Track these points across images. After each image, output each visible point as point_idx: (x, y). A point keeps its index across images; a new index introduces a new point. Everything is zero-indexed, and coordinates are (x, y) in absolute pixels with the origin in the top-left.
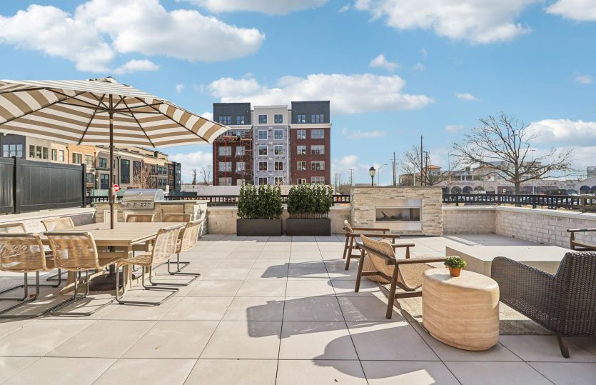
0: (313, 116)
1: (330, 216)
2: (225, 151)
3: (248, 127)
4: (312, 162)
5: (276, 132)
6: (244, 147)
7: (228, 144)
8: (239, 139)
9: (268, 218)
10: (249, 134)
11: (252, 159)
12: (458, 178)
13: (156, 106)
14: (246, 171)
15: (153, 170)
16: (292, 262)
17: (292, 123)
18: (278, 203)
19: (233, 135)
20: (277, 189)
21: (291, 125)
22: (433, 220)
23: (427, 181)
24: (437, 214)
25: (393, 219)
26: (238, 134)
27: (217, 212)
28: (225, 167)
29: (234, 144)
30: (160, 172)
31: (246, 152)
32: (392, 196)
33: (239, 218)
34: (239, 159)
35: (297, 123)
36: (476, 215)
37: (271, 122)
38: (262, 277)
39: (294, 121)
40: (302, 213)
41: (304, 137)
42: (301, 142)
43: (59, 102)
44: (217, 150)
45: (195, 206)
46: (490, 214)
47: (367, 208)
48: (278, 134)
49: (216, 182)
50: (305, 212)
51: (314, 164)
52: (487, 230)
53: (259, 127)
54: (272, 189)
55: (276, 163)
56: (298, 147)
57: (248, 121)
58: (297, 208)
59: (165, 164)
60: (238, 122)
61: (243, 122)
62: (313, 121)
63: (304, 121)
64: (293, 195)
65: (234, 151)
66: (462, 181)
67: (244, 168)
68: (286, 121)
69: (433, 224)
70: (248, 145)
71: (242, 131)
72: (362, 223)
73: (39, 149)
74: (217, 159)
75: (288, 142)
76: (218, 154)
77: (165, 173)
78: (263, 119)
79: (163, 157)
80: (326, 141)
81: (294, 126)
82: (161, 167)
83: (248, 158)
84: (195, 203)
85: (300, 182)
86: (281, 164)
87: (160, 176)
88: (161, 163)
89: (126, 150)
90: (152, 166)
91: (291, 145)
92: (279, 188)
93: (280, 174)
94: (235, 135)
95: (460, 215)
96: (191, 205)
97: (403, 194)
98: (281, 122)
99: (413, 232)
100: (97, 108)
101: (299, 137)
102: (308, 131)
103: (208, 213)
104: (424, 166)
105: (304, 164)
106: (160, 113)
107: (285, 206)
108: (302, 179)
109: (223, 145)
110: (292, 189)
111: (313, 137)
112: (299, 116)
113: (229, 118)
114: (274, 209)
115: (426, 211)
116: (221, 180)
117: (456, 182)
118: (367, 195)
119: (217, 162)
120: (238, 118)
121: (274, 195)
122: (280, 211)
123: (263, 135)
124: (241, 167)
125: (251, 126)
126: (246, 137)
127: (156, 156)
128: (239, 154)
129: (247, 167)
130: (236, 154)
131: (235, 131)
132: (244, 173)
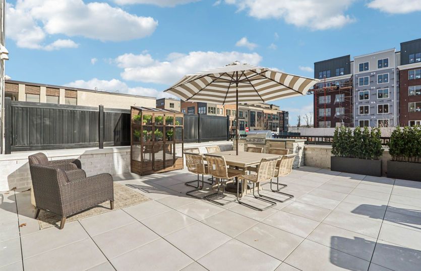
2: (326, 100)
3: (348, 76)
5: (380, 77)
6: (343, 95)
7: (328, 94)
8: (338, 88)
9: (364, 158)
10: (349, 82)
11: (352, 104)
13: (263, 74)
14: (345, 115)
15: (269, 118)
16: (392, 205)
17: (402, 64)
18: (377, 145)
19: (332, 85)
20: (376, 131)
21: (399, 67)
26: (338, 84)
27: (313, 149)
28: (324, 112)
29: (333, 93)
30: (274, 119)
31: (345, 98)
33: (333, 155)
34: (338, 105)
35: (408, 63)
37: (373, 68)
38: (353, 212)
39: (404, 62)
40: (410, 156)
41: (419, 77)
42: (414, 82)
43: (213, 82)
44: (318, 100)
45: (294, 143)
48: (383, 78)
49: (316, 125)
50: (414, 155)
53: (359, 75)
54: (370, 131)
55: (380, 107)
56: (411, 88)
57: (348, 71)
59: (277, 113)
60: (337, 74)
61: (342, 73)
64: (397, 138)
65: (333, 99)
67: (343, 113)
68: (393, 64)
70: (348, 93)
71: (341, 81)
73: (212, 108)
74: (317, 106)
75: (395, 85)
76: (318, 102)
77: (277, 119)
78: (364, 67)
79: (276, 108)
82: (274, 115)
83: (348, 105)
84: (294, 141)
85: (412, 124)
86: (386, 106)
87: (274, 121)
88: (275, 112)
89: (253, 105)
90: (269, 114)
91: (399, 87)
92: (379, 130)
93: (384, 117)
94: (334, 85)
96: (291, 142)
98: (387, 66)
100: (231, 82)
101: (411, 77)
103: (305, 149)
106: (266, 78)
107: (386, 149)
109: (323, 95)
110: (395, 131)
113: (329, 72)
114: (372, 150)
116: (321, 123)
119: (318, 109)
120: (338, 70)
121: (372, 137)
122: (379, 152)
123: (364, 81)
124: (339, 112)
125: (351, 75)
126: (345, 85)
127: (271, 107)
128: (338, 100)
129: (346, 111)
130: (335, 101)
131: (334, 81)
132: (344, 117)
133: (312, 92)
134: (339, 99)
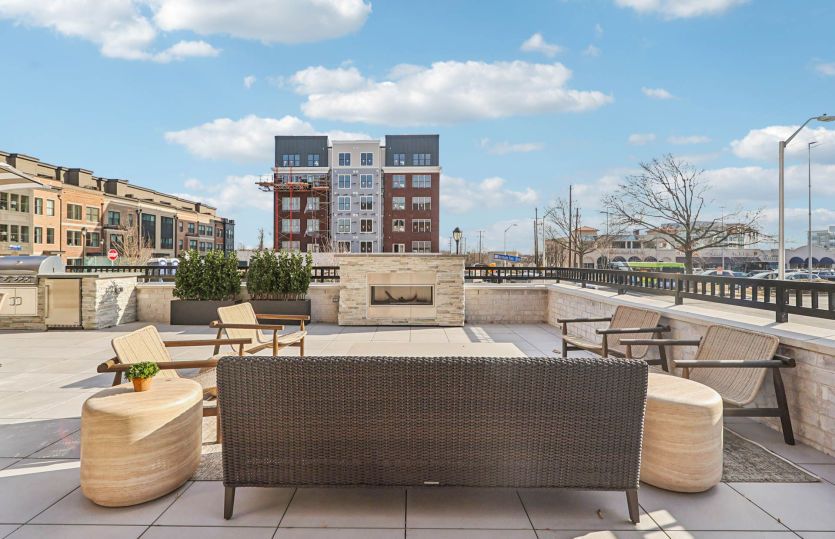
0: (416, 156)
2: (292, 204)
3: (324, 170)
4: (414, 221)
5: (363, 178)
6: (318, 199)
7: (296, 194)
8: (310, 186)
10: (325, 180)
11: (329, 215)
14: (320, 233)
15: (191, 230)
17: (387, 165)
19: (303, 181)
21: (384, 168)
26: (310, 180)
28: (291, 226)
29: (304, 194)
30: (203, 233)
31: (321, 205)
34: (310, 215)
35: (392, 165)
37: (355, 164)
39: (389, 162)
41: (403, 186)
42: (398, 192)
44: (280, 202)
48: (366, 181)
49: (278, 246)
51: (416, 224)
53: (339, 171)
55: (363, 222)
56: (395, 199)
57: (324, 162)
59: (211, 221)
60: (310, 163)
61: (317, 163)
62: (416, 162)
63: (403, 163)
65: (304, 204)
67: (317, 228)
68: (378, 163)
70: (325, 196)
71: (315, 175)
74: (280, 214)
75: (380, 193)
76: (281, 207)
77: (210, 234)
78: (345, 159)
79: (208, 211)
80: (433, 191)
81: (389, 170)
82: (203, 225)
83: (324, 215)
85: (396, 247)
86: (370, 222)
87: (202, 238)
88: (205, 220)
89: (149, 201)
90: (191, 223)
91: (384, 196)
93: (367, 237)
94: (305, 181)
98: (371, 164)
101: (395, 185)
102: (409, 177)
105: (402, 223)
108: (400, 245)
109: (287, 195)
111: (415, 185)
112: (396, 156)
113: (297, 157)
116: (285, 244)
117: (619, 251)
119: (280, 220)
120: (310, 157)
123: (344, 182)
124: (313, 226)
125: (328, 168)
126: (322, 184)
127: (198, 210)
128: (310, 208)
129: (322, 226)
130: (307, 208)
131: (306, 175)
132: (318, 235)
133: (272, 188)
134: (313, 204)
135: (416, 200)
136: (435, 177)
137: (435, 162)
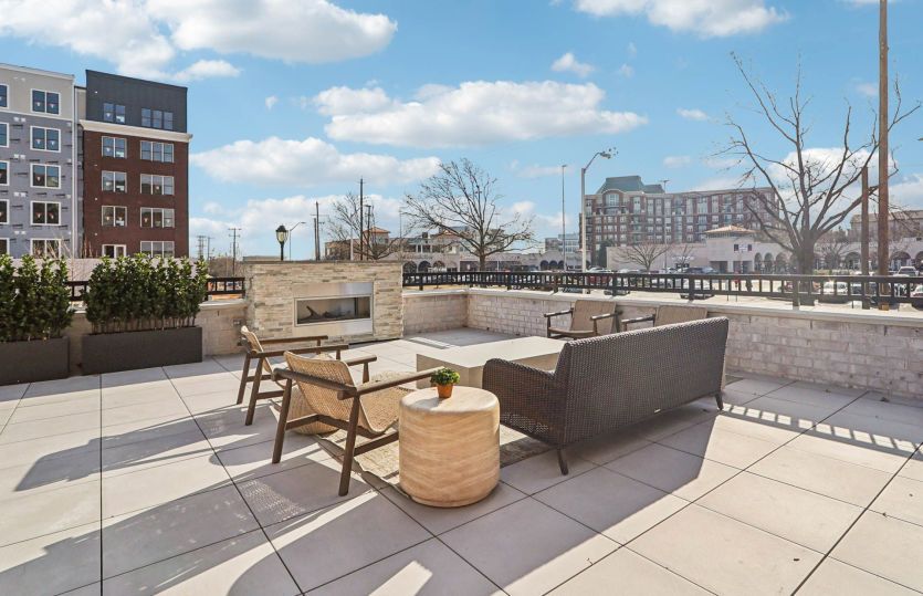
0: (145, 112)
1: (199, 321)
9: (23, 339)
12: (413, 248)
16: (109, 433)
17: (88, 118)
18: (59, 301)
20: (55, 267)
21: (83, 122)
22: (390, 315)
23: (371, 253)
24: (395, 305)
25: (328, 317)
32: (325, 277)
35: (101, 119)
36: (444, 303)
37: (20, 106)
39: (93, 112)
40: (129, 319)
41: (122, 155)
42: (114, 164)
46: (461, 300)
47: (280, 301)
48: (45, 138)
50: (137, 317)
51: (146, 215)
52: (458, 323)
54: (40, 268)
55: (38, 207)
58: (115, 311)
63: (121, 118)
64: (103, 281)
66: (417, 254)
68: (70, 110)
69: (389, 321)
72: (271, 330)
75: (74, 160)
80: (177, 169)
81: (91, 126)
85: (110, 252)
86: (53, 209)
91: (83, 167)
92: (63, 266)
93: (49, 232)
95: (425, 304)
97: (344, 274)
98: (56, 111)
99: (361, 336)
101: (106, 152)
102: (134, 143)
104: (365, 229)
105: (120, 213)
107: (80, 307)
108: (116, 246)
110: (100, 266)
111: (144, 156)
112: (107, 106)
114: (44, 316)
115: (380, 301)
117: (412, 254)
118: (280, 277)
121: (44, 282)
122: (64, 319)
135: (145, 178)
136: (182, 150)
137: (181, 125)
